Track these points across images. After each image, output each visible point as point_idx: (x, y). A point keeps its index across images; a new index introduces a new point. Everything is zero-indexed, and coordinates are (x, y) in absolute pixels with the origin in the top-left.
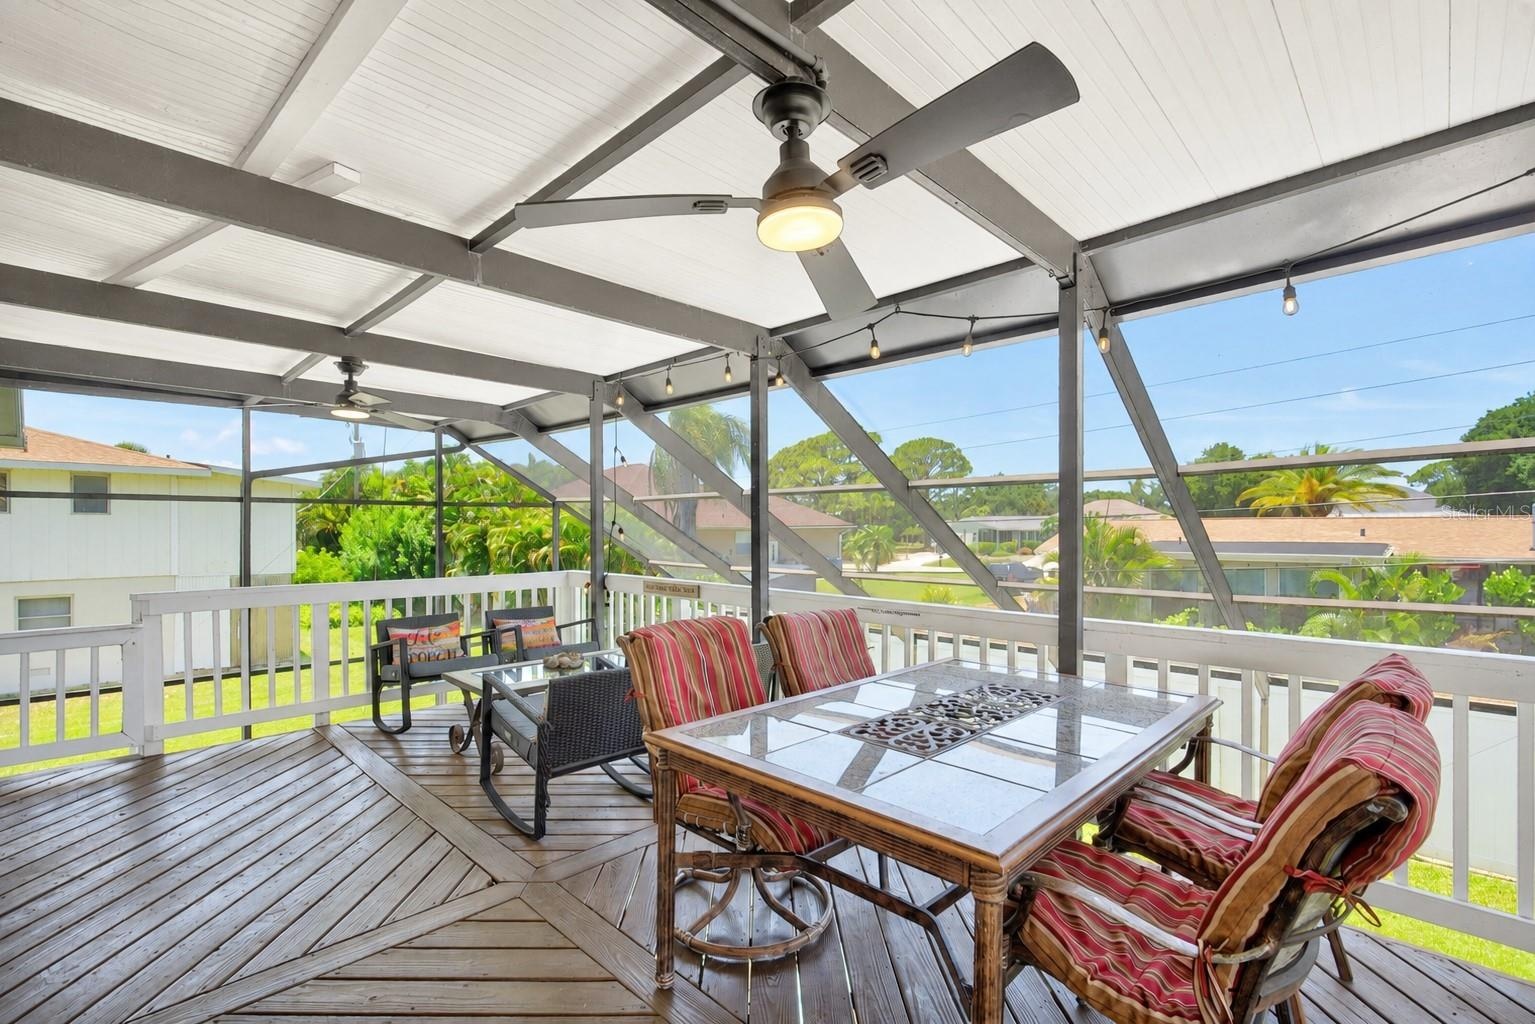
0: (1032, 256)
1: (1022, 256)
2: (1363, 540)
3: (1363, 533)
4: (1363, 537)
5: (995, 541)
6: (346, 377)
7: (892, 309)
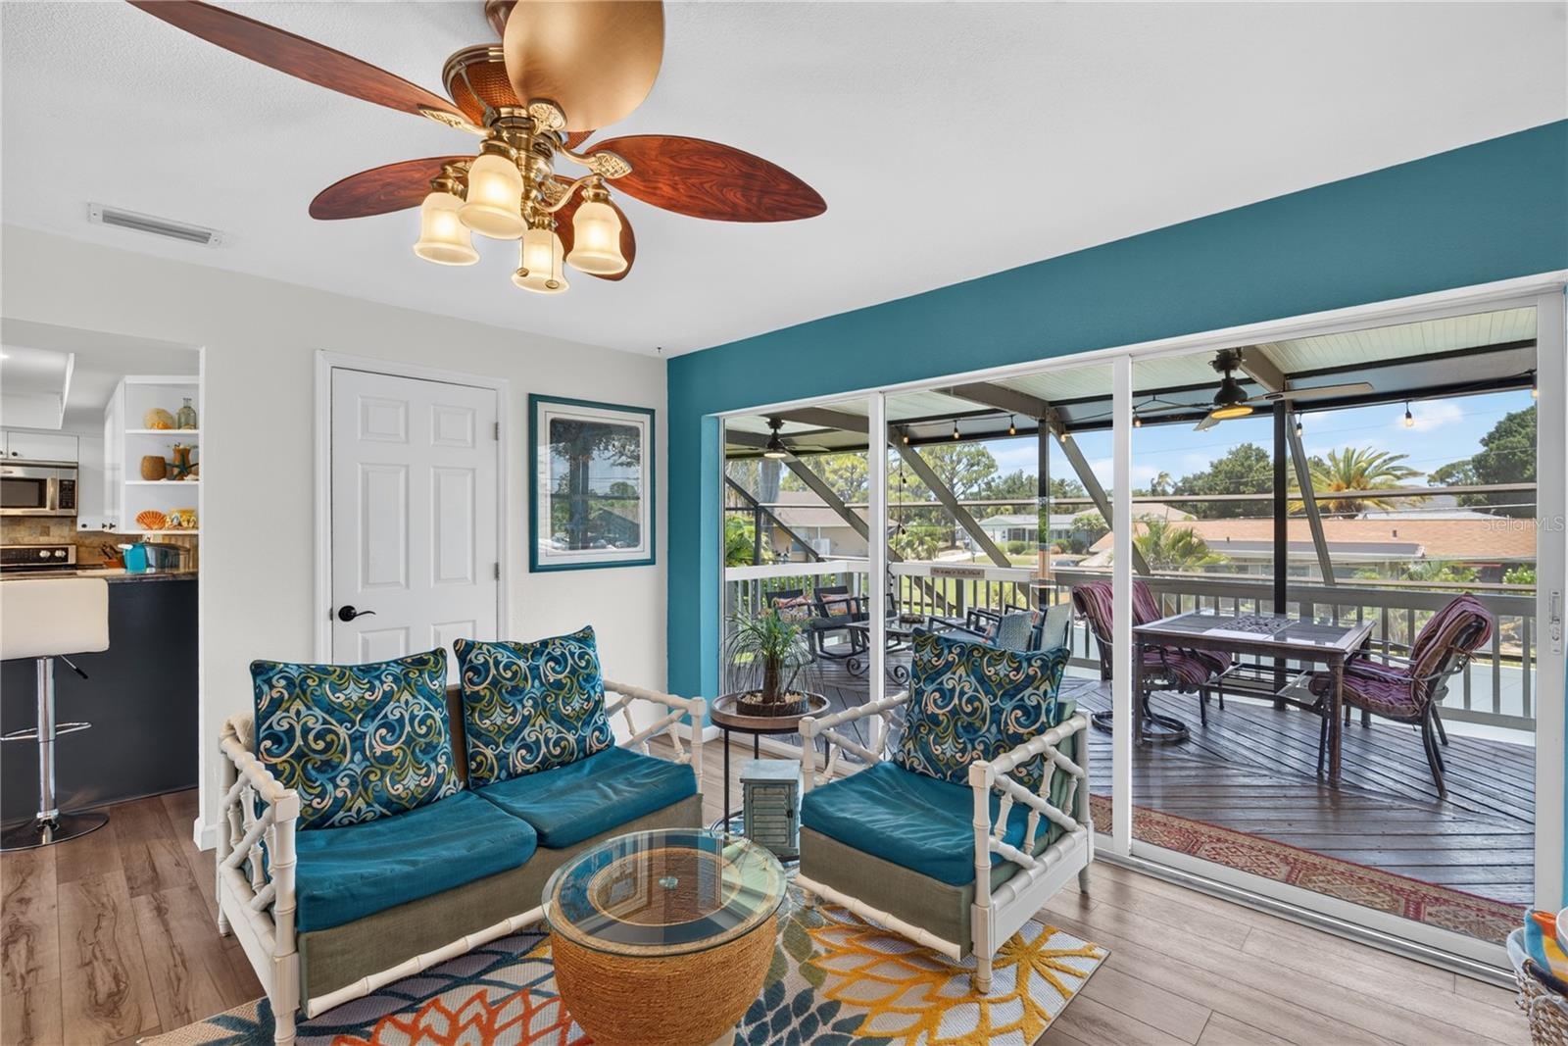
0: (1256, 378)
1: (1247, 377)
2: (1395, 540)
3: (1395, 533)
4: (1395, 538)
5: (1024, 540)
6: (773, 431)
7: (1151, 397)
